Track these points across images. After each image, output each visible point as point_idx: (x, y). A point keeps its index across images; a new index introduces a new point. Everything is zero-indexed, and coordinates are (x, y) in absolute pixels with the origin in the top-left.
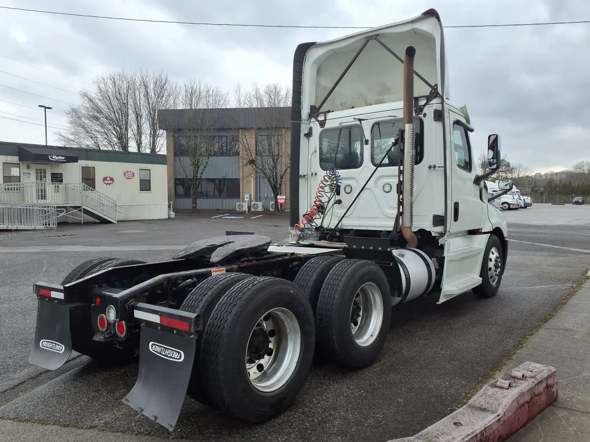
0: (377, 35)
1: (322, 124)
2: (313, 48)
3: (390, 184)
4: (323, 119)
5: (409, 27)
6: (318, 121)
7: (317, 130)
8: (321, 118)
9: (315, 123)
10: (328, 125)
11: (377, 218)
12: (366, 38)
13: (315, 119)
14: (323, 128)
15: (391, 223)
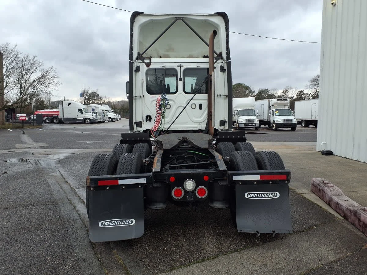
0: (183, 17)
1: (148, 65)
3: (195, 104)
4: (149, 62)
5: (204, 18)
6: (145, 63)
7: (144, 68)
8: (147, 61)
9: (143, 64)
10: (152, 66)
11: (187, 123)
12: (176, 18)
13: (142, 61)
14: (148, 68)
15: (196, 126)
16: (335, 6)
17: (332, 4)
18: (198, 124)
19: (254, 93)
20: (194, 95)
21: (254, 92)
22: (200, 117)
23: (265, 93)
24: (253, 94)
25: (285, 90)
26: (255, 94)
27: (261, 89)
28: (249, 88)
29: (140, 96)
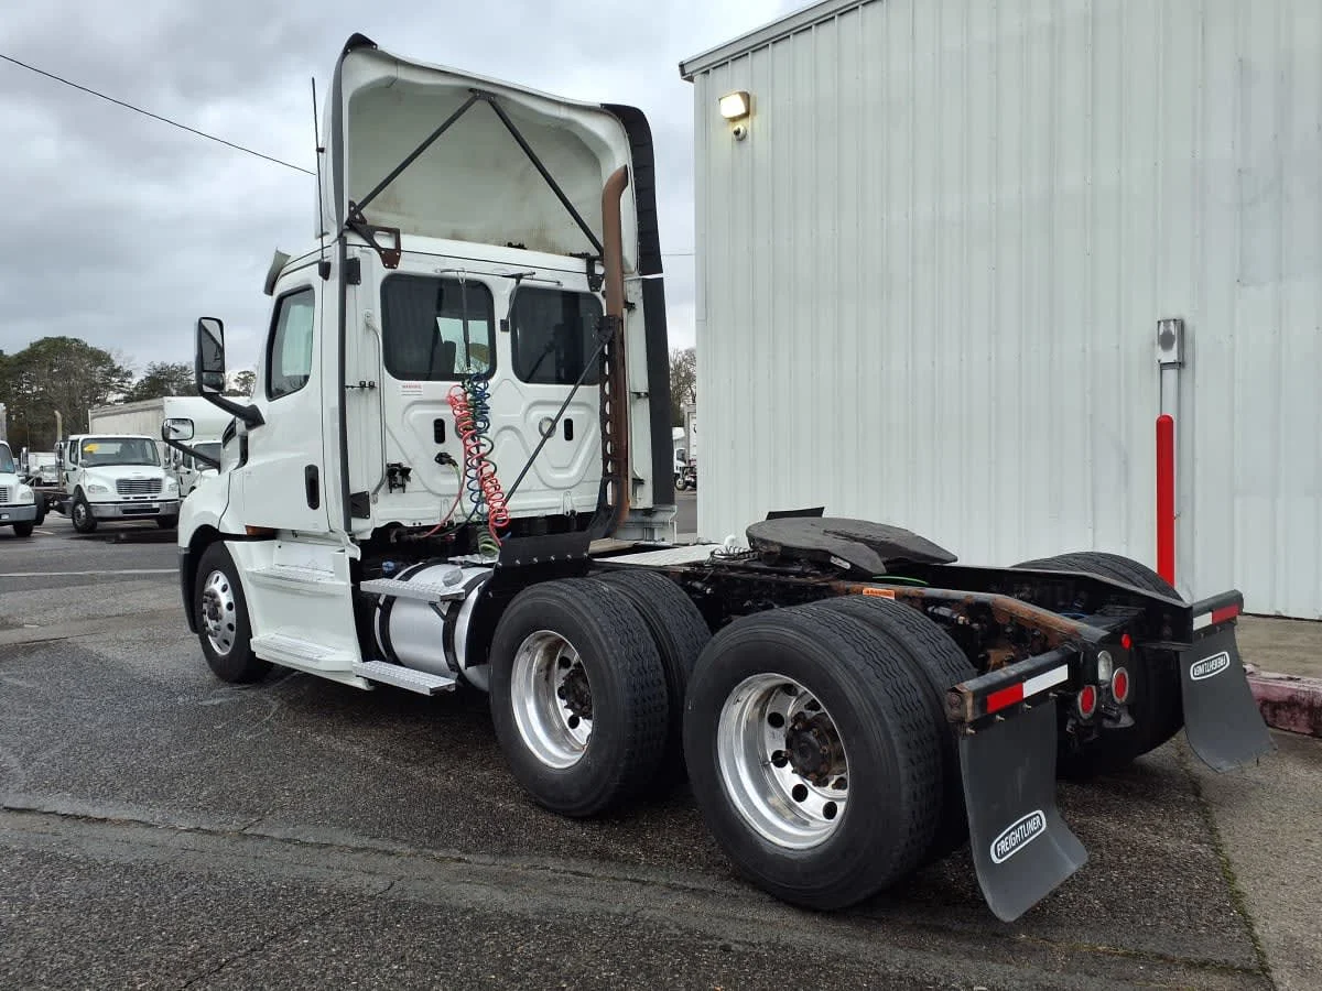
0: (496, 95)
1: (390, 257)
2: (362, 52)
3: (550, 420)
4: (394, 247)
5: (563, 113)
6: (378, 248)
7: (374, 269)
8: (386, 243)
9: (369, 253)
10: (405, 266)
11: (529, 490)
12: (471, 90)
13: (365, 239)
14: (391, 270)
15: (557, 500)
16: (741, 140)
17: (737, 133)
18: (562, 493)
19: (130, 380)
20: (572, 387)
21: (129, 374)
22: (568, 468)
23: (175, 380)
24: (126, 385)
25: (244, 373)
26: (135, 381)
27: (157, 364)
28: (108, 359)
29: (362, 386)
